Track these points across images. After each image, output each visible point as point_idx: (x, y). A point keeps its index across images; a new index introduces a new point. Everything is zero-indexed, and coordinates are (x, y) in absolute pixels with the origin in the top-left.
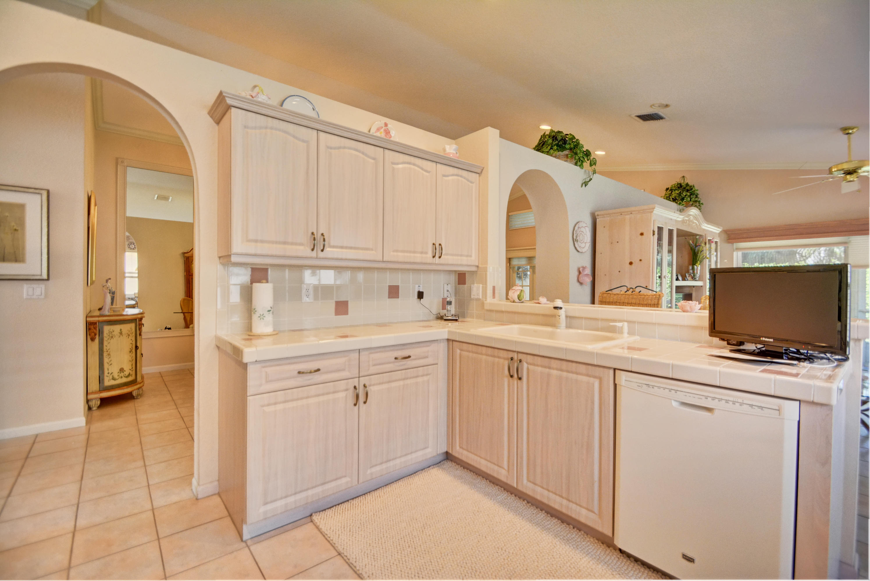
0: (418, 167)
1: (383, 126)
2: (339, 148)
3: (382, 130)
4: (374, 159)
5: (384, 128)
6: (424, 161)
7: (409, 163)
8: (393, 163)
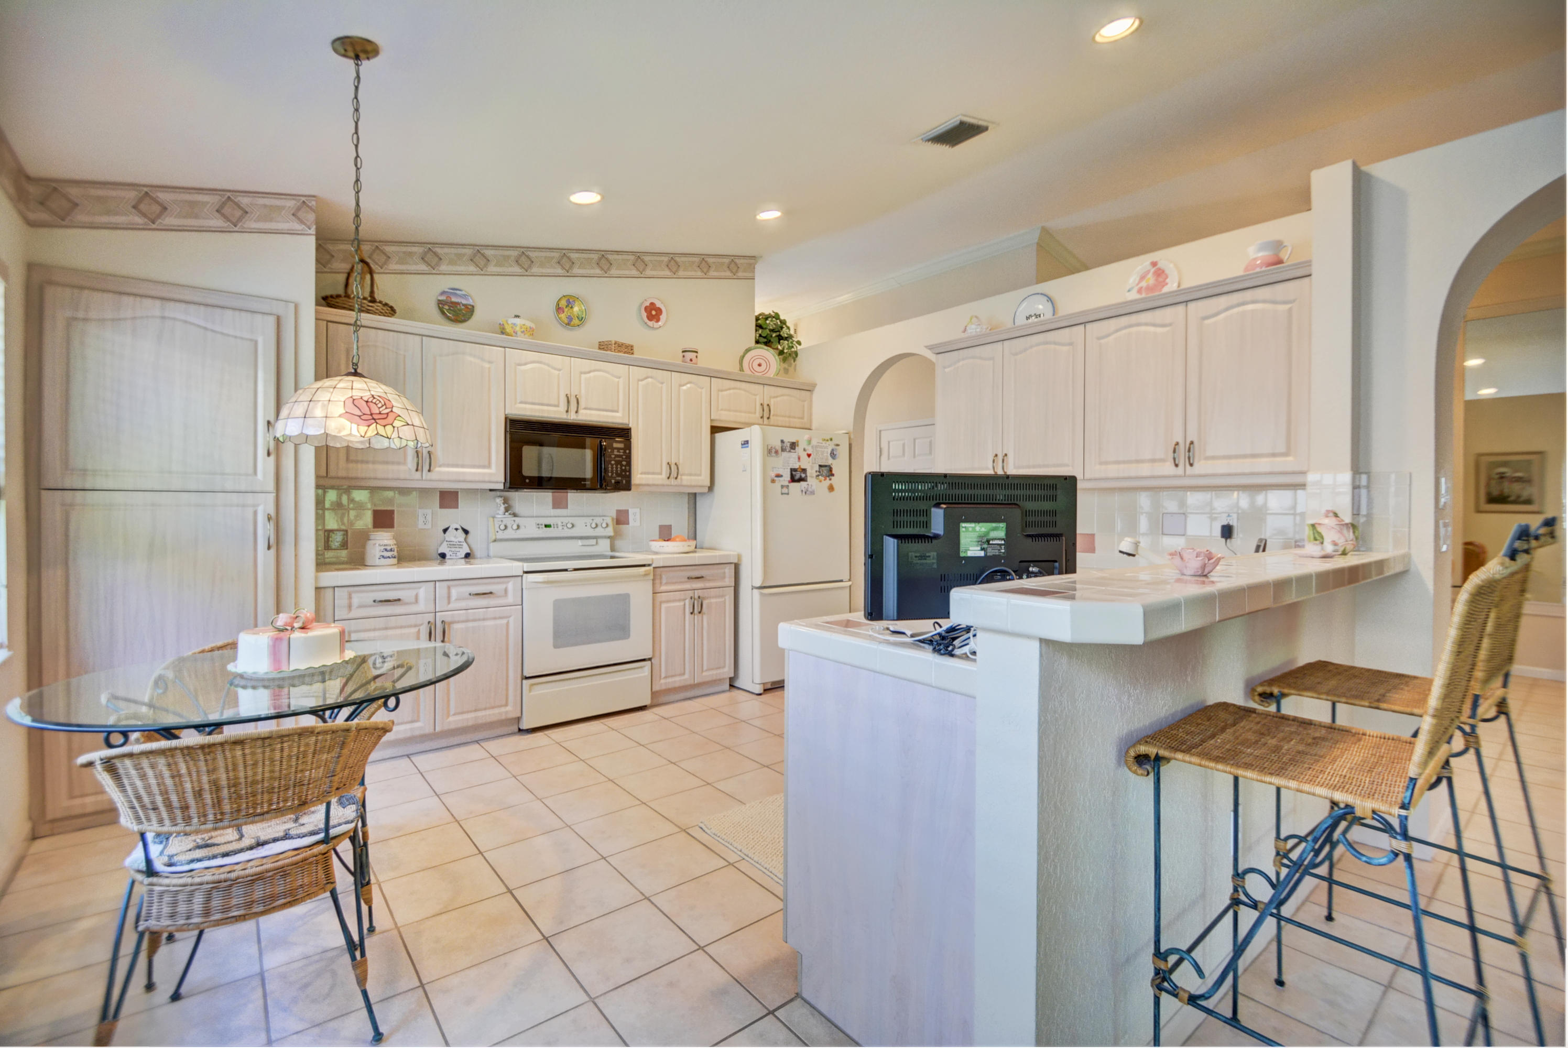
0: (1146, 324)
1: (1149, 267)
2: (1025, 350)
3: (1150, 275)
4: (1071, 344)
5: (1153, 270)
6: (1158, 313)
7: (1130, 326)
8: (1099, 338)
